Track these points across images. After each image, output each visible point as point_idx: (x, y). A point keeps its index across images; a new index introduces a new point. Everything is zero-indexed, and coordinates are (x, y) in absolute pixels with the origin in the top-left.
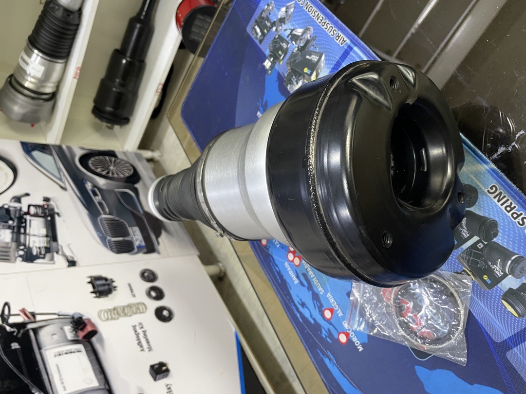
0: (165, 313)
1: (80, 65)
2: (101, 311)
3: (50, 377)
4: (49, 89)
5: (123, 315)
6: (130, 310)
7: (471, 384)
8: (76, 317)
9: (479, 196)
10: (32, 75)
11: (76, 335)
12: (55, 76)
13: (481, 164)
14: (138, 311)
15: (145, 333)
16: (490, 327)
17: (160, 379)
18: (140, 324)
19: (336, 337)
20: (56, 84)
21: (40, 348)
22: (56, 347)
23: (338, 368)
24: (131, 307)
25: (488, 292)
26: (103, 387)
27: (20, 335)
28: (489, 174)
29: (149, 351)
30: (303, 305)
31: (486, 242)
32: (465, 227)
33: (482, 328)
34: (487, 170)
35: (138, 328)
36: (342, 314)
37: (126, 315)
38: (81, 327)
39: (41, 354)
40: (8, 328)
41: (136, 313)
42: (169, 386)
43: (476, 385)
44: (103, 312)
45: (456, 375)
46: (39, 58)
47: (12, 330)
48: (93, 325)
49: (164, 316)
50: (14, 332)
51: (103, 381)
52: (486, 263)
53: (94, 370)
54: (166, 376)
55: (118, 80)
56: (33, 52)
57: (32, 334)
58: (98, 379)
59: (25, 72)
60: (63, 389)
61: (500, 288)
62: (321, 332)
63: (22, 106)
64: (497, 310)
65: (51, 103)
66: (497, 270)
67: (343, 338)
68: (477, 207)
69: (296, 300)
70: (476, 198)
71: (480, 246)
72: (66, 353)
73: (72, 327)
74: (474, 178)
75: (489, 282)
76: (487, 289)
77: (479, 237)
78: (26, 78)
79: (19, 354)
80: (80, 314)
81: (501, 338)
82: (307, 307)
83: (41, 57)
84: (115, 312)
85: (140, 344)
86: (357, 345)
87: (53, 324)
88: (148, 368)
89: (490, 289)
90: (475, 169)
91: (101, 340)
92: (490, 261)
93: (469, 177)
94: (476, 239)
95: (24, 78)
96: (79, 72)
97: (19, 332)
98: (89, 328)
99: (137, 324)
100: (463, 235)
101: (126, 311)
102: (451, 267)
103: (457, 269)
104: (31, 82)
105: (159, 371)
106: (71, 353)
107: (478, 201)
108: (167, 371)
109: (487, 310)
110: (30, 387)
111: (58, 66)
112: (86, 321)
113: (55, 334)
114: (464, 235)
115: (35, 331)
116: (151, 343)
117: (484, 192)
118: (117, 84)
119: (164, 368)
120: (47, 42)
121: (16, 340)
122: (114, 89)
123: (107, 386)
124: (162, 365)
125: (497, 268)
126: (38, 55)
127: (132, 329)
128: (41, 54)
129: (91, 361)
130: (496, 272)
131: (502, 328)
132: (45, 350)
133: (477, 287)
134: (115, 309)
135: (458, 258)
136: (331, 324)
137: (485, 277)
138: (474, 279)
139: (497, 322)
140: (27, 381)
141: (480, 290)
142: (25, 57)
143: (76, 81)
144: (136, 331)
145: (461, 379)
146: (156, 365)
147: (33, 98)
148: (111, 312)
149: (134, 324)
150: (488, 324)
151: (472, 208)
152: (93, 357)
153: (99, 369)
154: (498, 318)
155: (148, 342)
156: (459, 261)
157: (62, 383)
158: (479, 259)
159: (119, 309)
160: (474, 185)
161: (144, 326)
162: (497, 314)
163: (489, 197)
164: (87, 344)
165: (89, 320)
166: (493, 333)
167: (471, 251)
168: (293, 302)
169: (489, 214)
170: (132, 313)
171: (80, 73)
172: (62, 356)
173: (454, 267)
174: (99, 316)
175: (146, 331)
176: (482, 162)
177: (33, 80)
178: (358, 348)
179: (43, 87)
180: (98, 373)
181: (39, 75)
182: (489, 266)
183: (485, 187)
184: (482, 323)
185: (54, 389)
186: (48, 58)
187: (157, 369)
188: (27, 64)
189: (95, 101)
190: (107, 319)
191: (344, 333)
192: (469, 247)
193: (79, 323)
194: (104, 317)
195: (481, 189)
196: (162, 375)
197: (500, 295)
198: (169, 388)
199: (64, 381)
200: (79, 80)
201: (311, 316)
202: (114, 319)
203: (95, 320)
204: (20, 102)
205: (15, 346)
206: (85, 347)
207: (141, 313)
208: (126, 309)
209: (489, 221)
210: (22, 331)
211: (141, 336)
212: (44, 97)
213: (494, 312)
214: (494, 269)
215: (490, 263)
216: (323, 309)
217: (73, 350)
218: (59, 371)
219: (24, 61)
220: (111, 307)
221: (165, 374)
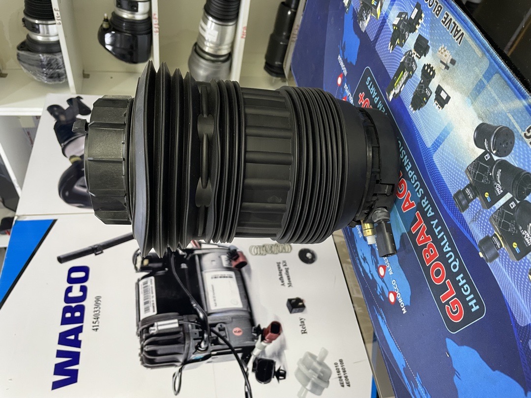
0: (309, 255)
1: (245, 25)
2: (253, 246)
3: (206, 293)
4: (224, 51)
5: (270, 252)
6: (277, 249)
7: (494, 369)
8: (232, 249)
9: (516, 142)
10: (210, 40)
11: (230, 264)
12: (228, 39)
13: (519, 99)
14: (284, 251)
15: (287, 270)
16: (515, 306)
17: (295, 312)
18: (284, 262)
19: (387, 296)
20: (230, 45)
21: (201, 270)
22: (213, 271)
23: (388, 328)
24: (277, 246)
25: (516, 264)
26: (245, 309)
27: (188, 258)
28: (526, 112)
29: (289, 286)
30: (365, 259)
31: (519, 200)
32: (499, 181)
33: (507, 306)
34: (525, 106)
35: (281, 265)
36: (392, 273)
37: (272, 252)
38: (234, 258)
39: (202, 275)
40: (181, 252)
41: (282, 252)
42: (302, 320)
43: (497, 372)
44: (253, 248)
45: (480, 356)
46: (214, 24)
47: (184, 253)
48: (244, 257)
49: (307, 258)
50: (184, 255)
51: (247, 304)
52: (517, 228)
53: (240, 294)
54: (302, 311)
55: (284, 34)
56: (208, 19)
57: (197, 258)
58: (242, 302)
59: (204, 38)
60: (214, 305)
61: (529, 260)
62: (377, 289)
63: (206, 70)
64: (524, 287)
65: (227, 64)
66: (527, 237)
67: (392, 298)
68: (513, 156)
69: (360, 254)
70: (513, 143)
71: (512, 205)
72: (221, 277)
73: (228, 257)
74: (511, 118)
75: (518, 251)
76: (516, 260)
77: (512, 193)
78: (205, 43)
79: (186, 272)
80: (236, 247)
81: (525, 321)
82: (367, 262)
83: (215, 23)
84: (264, 249)
85: (281, 278)
86: (402, 307)
87: (214, 252)
88: (286, 301)
89: (519, 260)
90: (513, 105)
91: (249, 271)
92: (521, 226)
93: (507, 117)
94: (509, 196)
95: (204, 44)
96: (245, 31)
97: (188, 256)
98: (241, 260)
99: (281, 262)
100: (496, 191)
101: (273, 249)
102: (483, 229)
103: (489, 232)
104: (211, 47)
105: (296, 305)
106: (224, 277)
107: (514, 148)
108: (303, 306)
109: (514, 285)
110: (191, 300)
111: (230, 29)
112: (239, 253)
113: (214, 261)
114: (498, 191)
115: (200, 256)
116: (291, 280)
117: (521, 136)
118: (284, 38)
119: (300, 304)
120: (218, 8)
121: (184, 261)
122: (281, 43)
123: (249, 309)
124: (299, 300)
125: (527, 234)
126: (212, 22)
127: (276, 265)
128: (214, 21)
129: (239, 286)
130: (526, 239)
131: (527, 310)
132: (205, 272)
133: (506, 256)
134: (264, 246)
135: (490, 220)
136: (383, 281)
137: (515, 245)
138: (503, 247)
139: (523, 301)
140: (189, 294)
141: (509, 260)
142: (203, 24)
143: (243, 40)
144: (279, 268)
145: (485, 361)
146: (293, 299)
147: (213, 61)
148: (260, 248)
149: (278, 262)
150: (513, 303)
151: (508, 157)
152: (241, 284)
153: (245, 294)
154: (524, 297)
155: (289, 279)
156: (491, 222)
157: (215, 300)
158: (510, 222)
159: (267, 247)
160: (511, 128)
161: (287, 264)
162: (524, 292)
163: (526, 143)
164: (238, 272)
165: (242, 253)
166: (517, 314)
167: (503, 211)
168: (358, 255)
169: (524, 165)
170: (278, 252)
171: (247, 32)
172: (217, 279)
173: (486, 229)
174: (250, 251)
175: (288, 269)
176: (521, 96)
177: (211, 45)
178: (403, 310)
179: (219, 50)
180: (243, 296)
181: (214, 39)
182: (519, 231)
183: (522, 130)
184: (508, 300)
185: (208, 304)
186: (220, 23)
187: (293, 303)
188: (204, 30)
189: (267, 57)
190: (256, 254)
191: (393, 292)
192: (501, 207)
193: (233, 254)
194: (254, 252)
195: (518, 132)
196: (298, 309)
197: (528, 268)
198: (302, 322)
199: (216, 299)
200: (246, 39)
201: (370, 271)
202: (262, 255)
203: (247, 253)
204: (203, 66)
205: (184, 266)
206: (236, 274)
207: (285, 252)
208: (273, 247)
209: (523, 173)
210: (190, 255)
211: (284, 272)
212: (222, 59)
213: (520, 288)
214: (524, 236)
215: (521, 228)
216: (379, 265)
217: (226, 276)
218: (213, 290)
219: (202, 28)
220: (261, 244)
221: (301, 309)
